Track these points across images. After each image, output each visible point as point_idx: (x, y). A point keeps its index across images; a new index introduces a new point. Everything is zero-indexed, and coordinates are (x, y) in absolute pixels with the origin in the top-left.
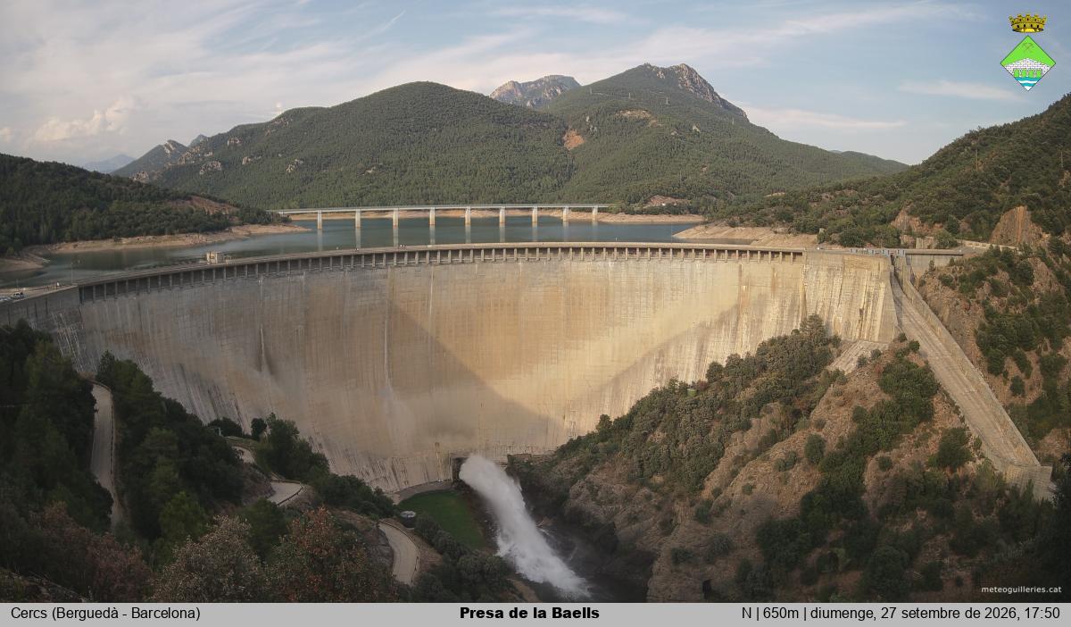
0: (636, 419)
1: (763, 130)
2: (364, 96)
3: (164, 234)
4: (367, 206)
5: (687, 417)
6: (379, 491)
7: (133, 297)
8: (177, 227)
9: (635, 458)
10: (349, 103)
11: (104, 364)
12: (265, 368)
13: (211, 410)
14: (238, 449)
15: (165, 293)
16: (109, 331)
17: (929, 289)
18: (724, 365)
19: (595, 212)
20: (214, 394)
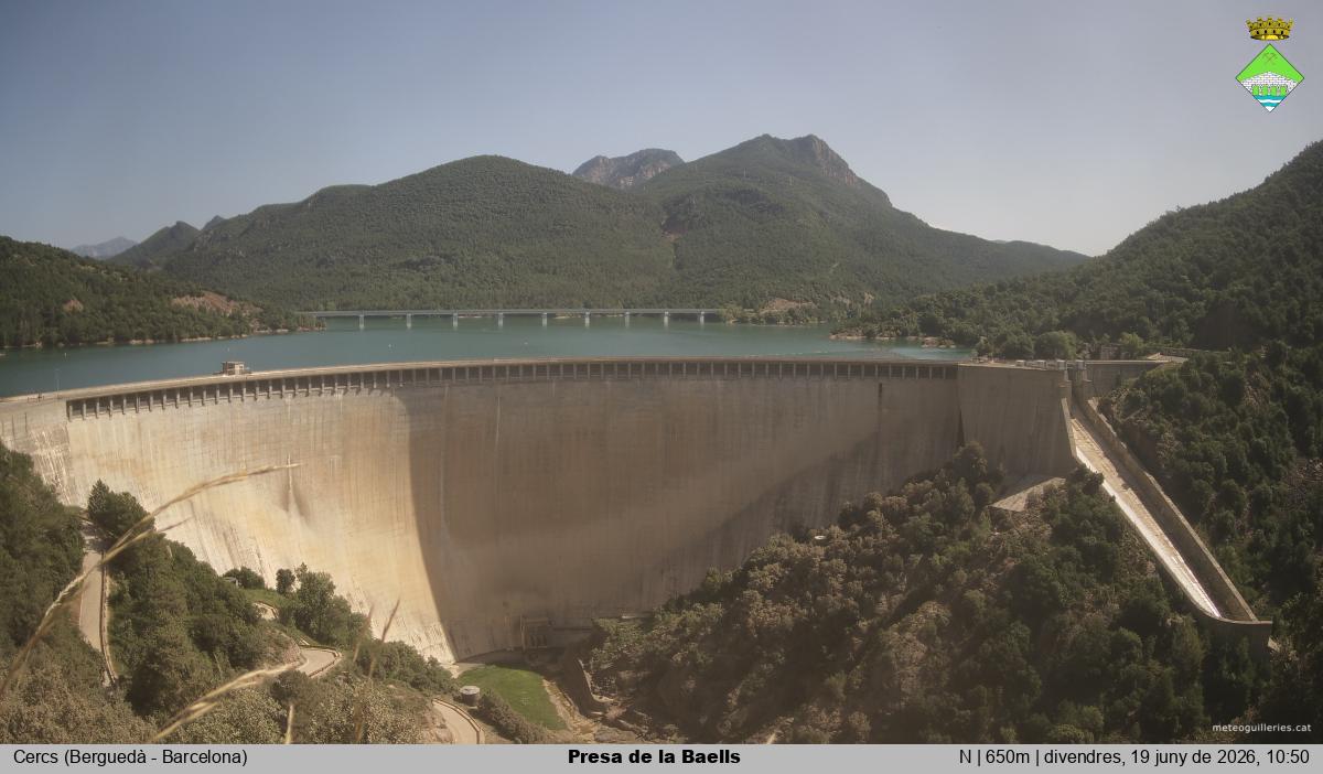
0: (752, 574)
1: (908, 217)
2: (417, 172)
3: (170, 339)
4: (422, 309)
5: (816, 570)
6: (433, 662)
7: (130, 413)
8: (188, 330)
9: (750, 620)
10: (398, 181)
11: (95, 497)
12: (293, 507)
13: (226, 556)
14: (260, 606)
15: (170, 409)
16: (101, 455)
17: (1114, 408)
18: (861, 506)
19: (702, 319)
20: (230, 539)
